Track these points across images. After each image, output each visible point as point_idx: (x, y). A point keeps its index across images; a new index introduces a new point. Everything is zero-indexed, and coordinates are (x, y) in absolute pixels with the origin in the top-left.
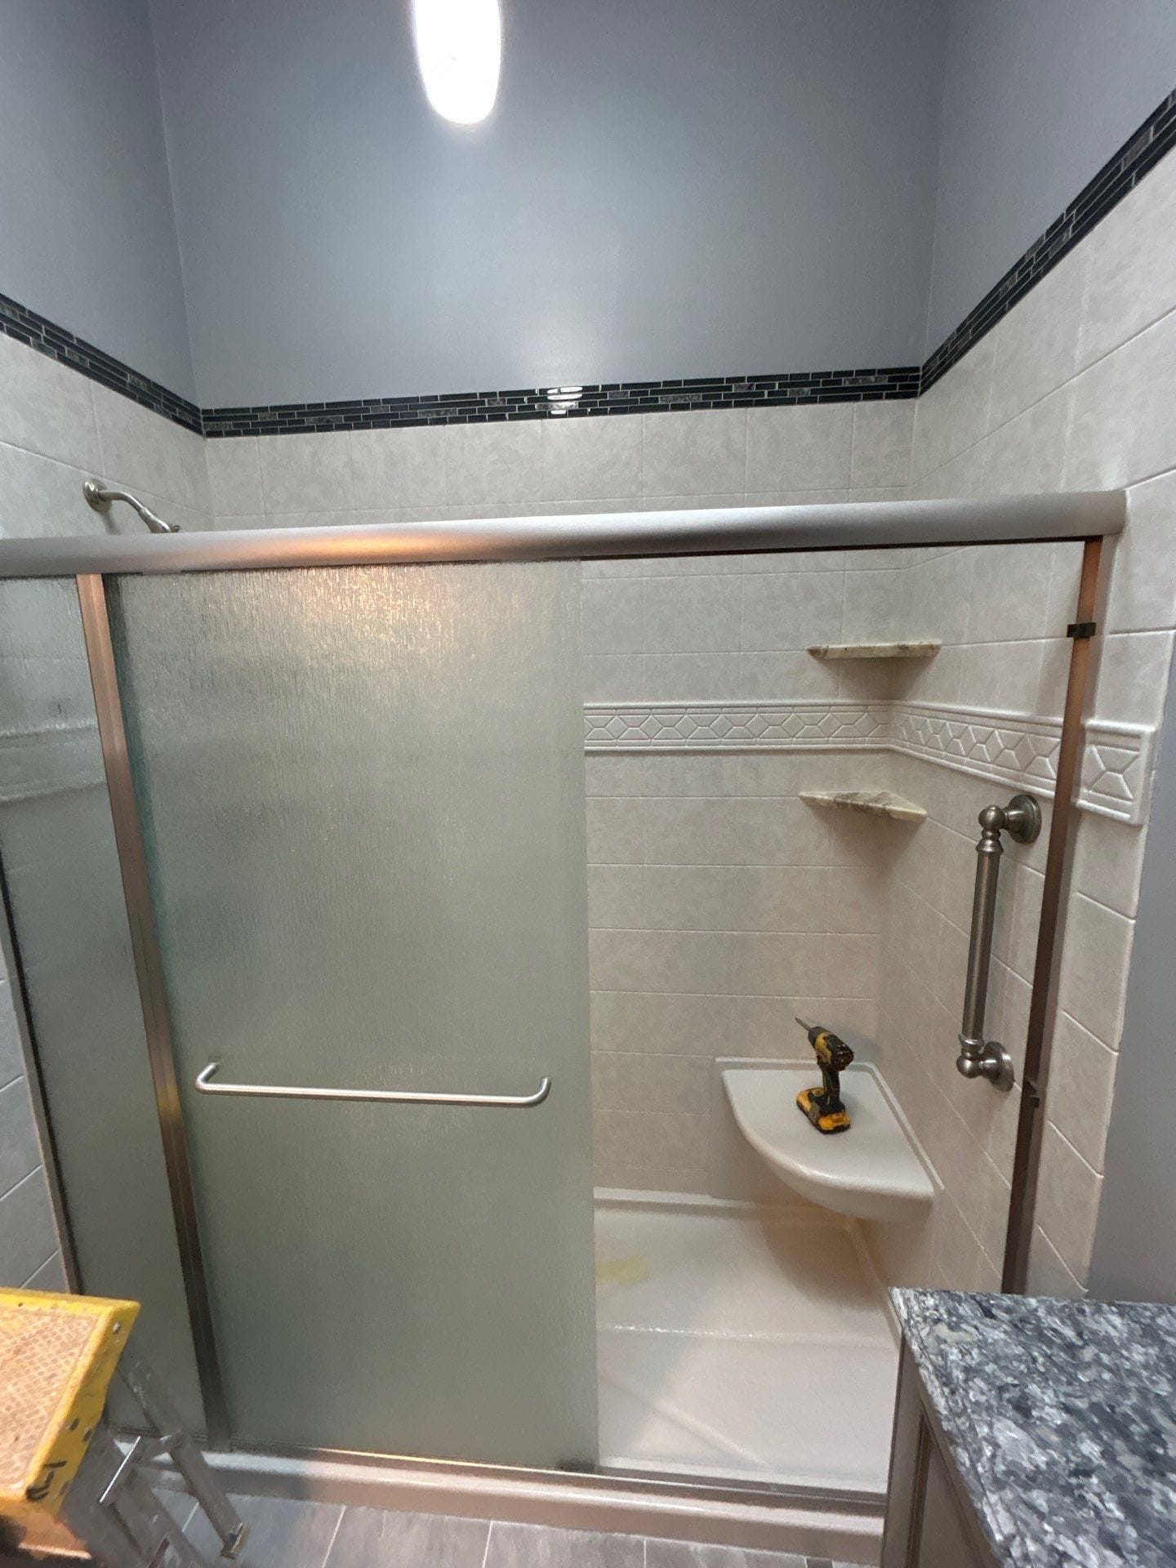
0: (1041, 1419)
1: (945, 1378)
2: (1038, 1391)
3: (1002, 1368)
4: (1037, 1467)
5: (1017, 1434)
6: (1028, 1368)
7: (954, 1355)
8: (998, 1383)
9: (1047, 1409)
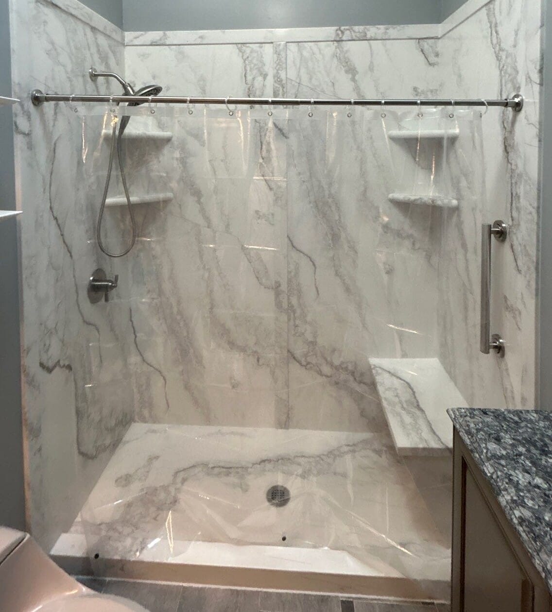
0: (504, 442)
1: (469, 433)
2: (503, 435)
3: (490, 429)
4: (503, 454)
5: (495, 446)
6: (500, 428)
7: (472, 425)
8: (489, 433)
9: (507, 439)
